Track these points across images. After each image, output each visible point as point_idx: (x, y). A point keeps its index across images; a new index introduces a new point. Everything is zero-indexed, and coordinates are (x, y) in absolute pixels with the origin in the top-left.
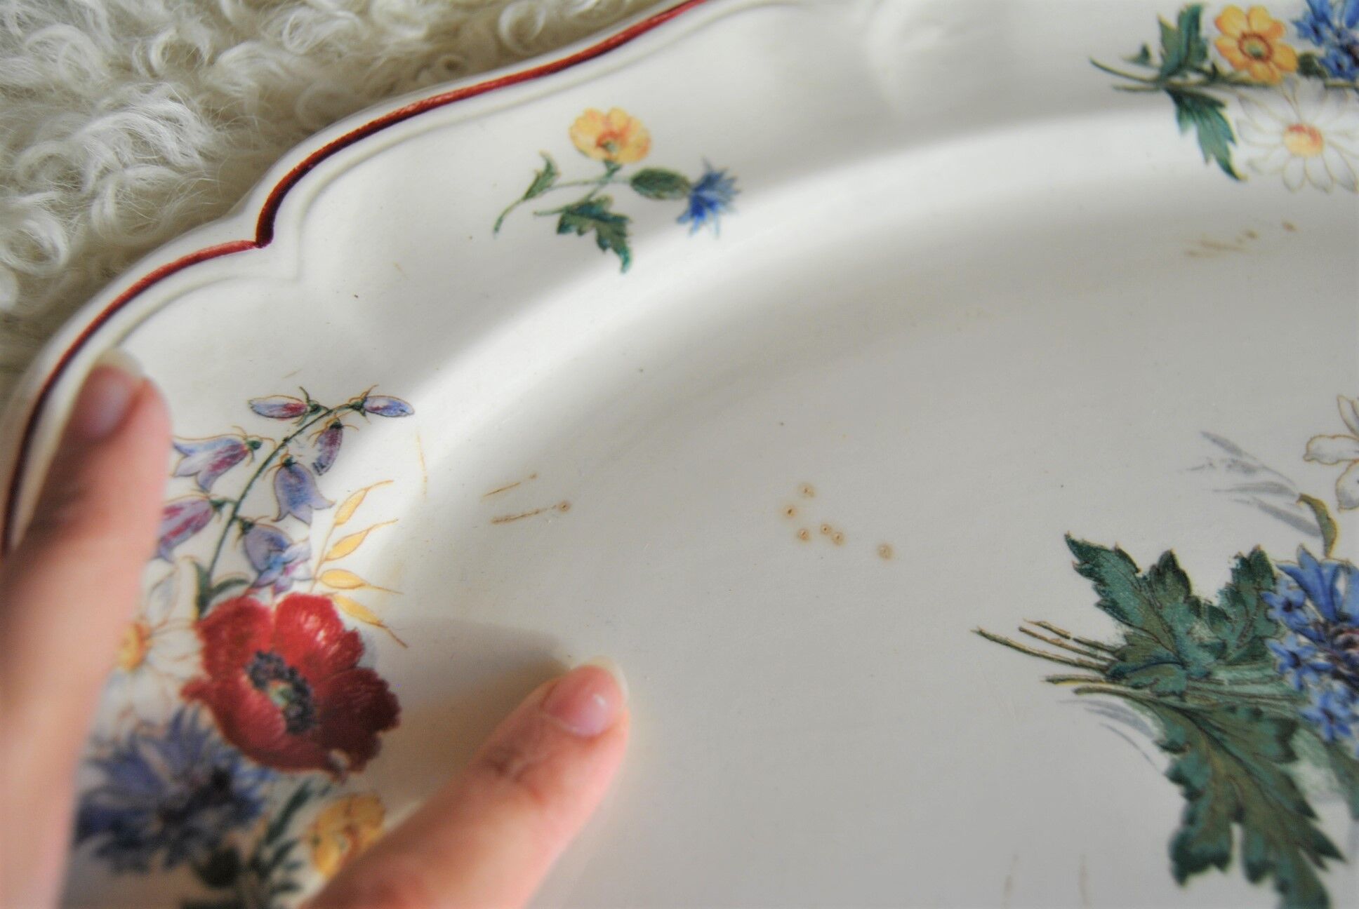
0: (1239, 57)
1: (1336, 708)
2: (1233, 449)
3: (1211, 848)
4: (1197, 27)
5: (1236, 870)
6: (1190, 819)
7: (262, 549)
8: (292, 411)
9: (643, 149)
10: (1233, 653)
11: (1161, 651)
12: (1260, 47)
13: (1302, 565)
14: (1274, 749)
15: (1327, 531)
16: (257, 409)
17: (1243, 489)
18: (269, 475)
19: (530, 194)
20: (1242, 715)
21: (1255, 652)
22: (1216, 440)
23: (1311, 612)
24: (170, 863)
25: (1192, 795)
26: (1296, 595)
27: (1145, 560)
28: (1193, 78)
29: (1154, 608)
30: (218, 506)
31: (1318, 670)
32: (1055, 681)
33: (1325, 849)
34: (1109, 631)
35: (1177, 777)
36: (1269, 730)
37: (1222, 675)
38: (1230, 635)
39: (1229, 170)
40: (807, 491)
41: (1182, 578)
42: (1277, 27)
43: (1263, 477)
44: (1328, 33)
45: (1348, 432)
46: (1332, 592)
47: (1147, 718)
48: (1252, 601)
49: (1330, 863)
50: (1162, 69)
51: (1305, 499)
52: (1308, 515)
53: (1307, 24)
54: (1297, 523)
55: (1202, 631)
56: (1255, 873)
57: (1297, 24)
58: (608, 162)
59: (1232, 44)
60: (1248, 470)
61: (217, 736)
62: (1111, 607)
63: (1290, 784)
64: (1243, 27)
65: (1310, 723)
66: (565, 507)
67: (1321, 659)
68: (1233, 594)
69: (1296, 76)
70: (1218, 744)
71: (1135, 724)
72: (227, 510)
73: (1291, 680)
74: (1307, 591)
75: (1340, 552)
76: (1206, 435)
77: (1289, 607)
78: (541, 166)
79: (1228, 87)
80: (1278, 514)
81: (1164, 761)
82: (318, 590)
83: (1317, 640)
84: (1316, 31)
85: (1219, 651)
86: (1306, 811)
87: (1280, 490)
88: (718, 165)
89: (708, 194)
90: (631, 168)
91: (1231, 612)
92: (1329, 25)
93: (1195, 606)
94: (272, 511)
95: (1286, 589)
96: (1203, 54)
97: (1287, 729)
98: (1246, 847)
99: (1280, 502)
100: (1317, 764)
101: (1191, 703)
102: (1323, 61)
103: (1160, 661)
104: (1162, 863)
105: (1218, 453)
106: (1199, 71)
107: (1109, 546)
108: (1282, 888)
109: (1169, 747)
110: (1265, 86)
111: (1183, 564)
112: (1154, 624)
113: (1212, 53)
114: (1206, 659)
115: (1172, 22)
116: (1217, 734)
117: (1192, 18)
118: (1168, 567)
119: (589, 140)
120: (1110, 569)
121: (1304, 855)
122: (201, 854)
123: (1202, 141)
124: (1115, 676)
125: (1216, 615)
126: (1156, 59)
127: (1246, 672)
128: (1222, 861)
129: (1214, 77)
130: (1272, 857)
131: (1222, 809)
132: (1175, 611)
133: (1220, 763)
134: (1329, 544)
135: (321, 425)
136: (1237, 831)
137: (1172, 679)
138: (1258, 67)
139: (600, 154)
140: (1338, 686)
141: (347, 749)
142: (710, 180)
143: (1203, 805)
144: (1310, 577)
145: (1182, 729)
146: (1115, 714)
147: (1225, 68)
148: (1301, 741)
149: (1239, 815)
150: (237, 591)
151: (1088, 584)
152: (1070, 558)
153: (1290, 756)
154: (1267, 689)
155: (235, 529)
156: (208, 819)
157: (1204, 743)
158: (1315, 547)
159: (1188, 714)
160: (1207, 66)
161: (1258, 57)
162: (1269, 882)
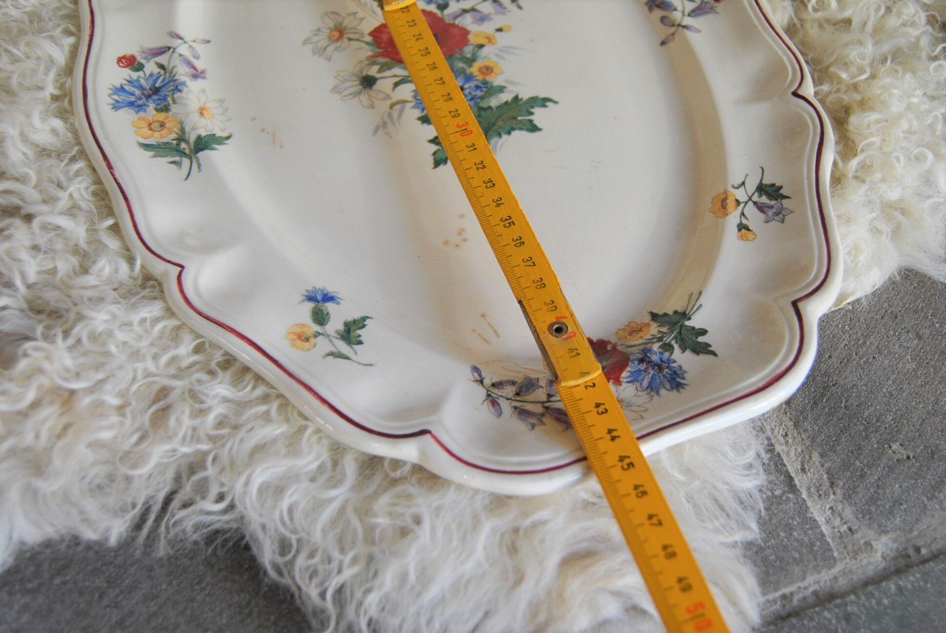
0: (165, 131)
2: (378, 128)
3: (528, 124)
4: (153, 145)
5: (531, 117)
6: (521, 129)
8: (494, 403)
9: (303, 325)
12: (156, 124)
13: (418, 108)
14: (489, 111)
15: (402, 102)
16: (500, 414)
18: (525, 398)
19: (347, 358)
20: (480, 119)
22: (375, 132)
24: (675, 361)
25: (513, 129)
27: (434, 147)
28: (184, 146)
30: (547, 408)
33: (516, 98)
35: (509, 133)
36: (483, 113)
39: (228, 138)
40: (446, 243)
41: (436, 138)
42: (142, 119)
43: (386, 119)
44: (140, 102)
47: (493, 141)
49: (520, 97)
50: (182, 156)
51: (391, 108)
52: (398, 107)
53: (136, 109)
54: (402, 110)
56: (532, 114)
57: (137, 112)
58: (315, 337)
59: (157, 134)
60: (385, 123)
61: (628, 369)
63: (498, 107)
64: (145, 130)
66: (474, 331)
69: (170, 113)
70: (494, 124)
71: (496, 144)
72: (547, 405)
75: (409, 99)
76: (374, 135)
78: (331, 358)
79: (187, 135)
80: (400, 115)
81: (505, 136)
84: (140, 106)
86: (506, 103)
87: (390, 115)
89: (319, 298)
90: (315, 327)
92: (135, 101)
94: (541, 389)
96: (167, 143)
97: (481, 109)
98: (524, 116)
99: (395, 114)
100: (490, 101)
102: (158, 105)
104: (537, 134)
105: (381, 131)
106: (178, 145)
107: (432, 157)
108: (533, 107)
109: (500, 135)
110: (181, 123)
111: (430, 138)
113: (165, 140)
115: (152, 153)
116: (490, 125)
117: (147, 147)
118: (434, 141)
119: (307, 344)
120: (441, 156)
121: (520, 103)
122: (667, 354)
126: (176, 159)
128: (531, 121)
129: (181, 139)
130: (525, 110)
131: (515, 122)
133: (500, 123)
134: (407, 101)
135: (496, 391)
136: (519, 118)
138: (169, 125)
139: (312, 340)
141: (606, 347)
142: (311, 298)
143: (514, 126)
144: (422, 106)
145: (493, 133)
147: (174, 136)
148: (484, 104)
149: (515, 118)
151: (449, 161)
152: (441, 167)
153: (490, 108)
155: (553, 399)
156: (655, 358)
157: (495, 128)
158: (409, 105)
159: (487, 133)
160: (175, 142)
161: (163, 125)
162: (532, 110)
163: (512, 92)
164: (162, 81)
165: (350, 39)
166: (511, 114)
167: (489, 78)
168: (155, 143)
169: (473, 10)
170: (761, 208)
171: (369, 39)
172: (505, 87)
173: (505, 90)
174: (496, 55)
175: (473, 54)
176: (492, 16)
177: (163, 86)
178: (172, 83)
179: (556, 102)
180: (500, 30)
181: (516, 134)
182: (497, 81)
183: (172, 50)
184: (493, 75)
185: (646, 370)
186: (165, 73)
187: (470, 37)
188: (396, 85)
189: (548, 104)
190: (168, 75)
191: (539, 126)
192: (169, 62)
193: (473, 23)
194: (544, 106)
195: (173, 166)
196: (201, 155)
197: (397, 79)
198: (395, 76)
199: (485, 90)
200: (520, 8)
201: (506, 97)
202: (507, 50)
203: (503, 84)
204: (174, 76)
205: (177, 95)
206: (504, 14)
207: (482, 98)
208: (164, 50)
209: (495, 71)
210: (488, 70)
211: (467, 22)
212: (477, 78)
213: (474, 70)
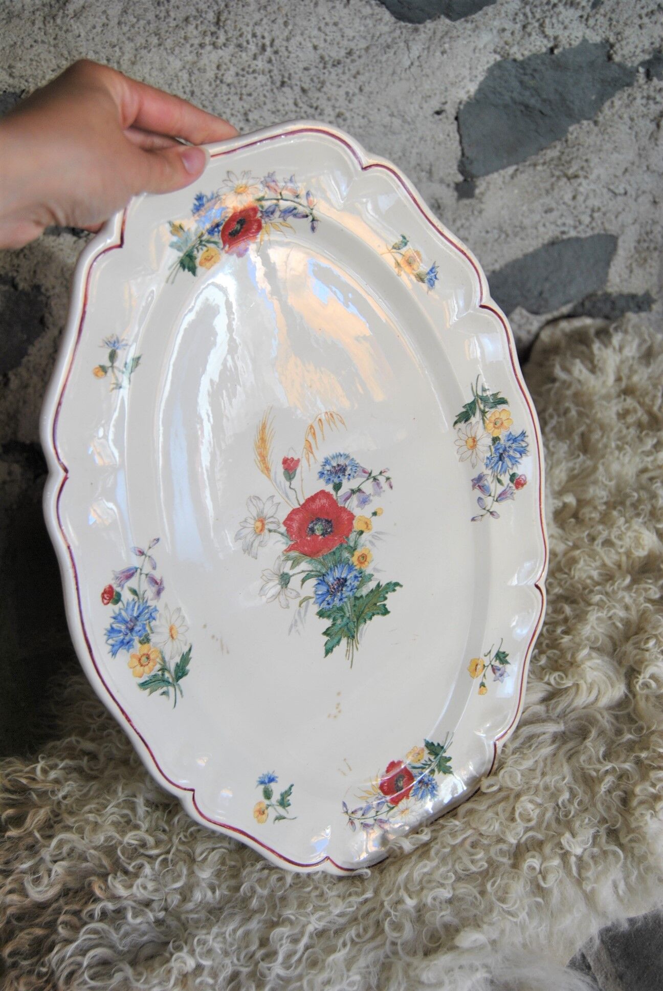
0: (151, 664)
1: (349, 589)
2: (291, 627)
4: (146, 682)
5: (385, 602)
6: (378, 614)
7: (380, 806)
8: (352, 823)
10: (343, 614)
11: (346, 629)
12: (144, 659)
13: (317, 603)
14: (361, 600)
15: (307, 599)
16: (355, 829)
17: (302, 621)
18: (366, 816)
19: (284, 818)
21: (341, 609)
22: (290, 631)
23: (329, 598)
25: (373, 615)
26: (325, 603)
27: (326, 638)
28: (167, 675)
29: (336, 634)
30: (375, 820)
31: (342, 594)
32: (357, 649)
33: (378, 586)
34: (344, 641)
35: (371, 619)
36: (357, 602)
37: (348, 615)
38: (338, 615)
39: (190, 650)
40: (329, 716)
41: (328, 629)
42: (133, 656)
43: (297, 617)
44: (127, 638)
45: (277, 600)
46: (322, 594)
47: (360, 628)
48: (329, 613)
50: (167, 686)
51: (300, 606)
52: (304, 604)
53: (127, 647)
54: (307, 606)
55: (339, 622)
56: (386, 598)
57: (128, 651)
58: (267, 808)
59: (146, 668)
60: (296, 621)
62: (338, 643)
63: (367, 595)
64: (139, 668)
65: (354, 593)
67: (339, 594)
68: (329, 617)
69: (151, 643)
70: (362, 612)
71: (362, 630)
72: (376, 818)
73: (345, 600)
74: (324, 600)
75: (312, 595)
76: (289, 634)
77: (329, 604)
78: (277, 821)
79: (167, 664)
80: (306, 611)
81: (368, 622)
82: (379, 791)
83: (335, 596)
84: (128, 643)
85: (342, 617)
86: (372, 591)
87: (299, 613)
88: (257, 783)
89: (266, 781)
90: (267, 802)
91: (333, 616)
92: (124, 639)
93: (333, 625)
94: (372, 810)
95: (324, 605)
96: (155, 676)
97: (356, 598)
98: (381, 601)
99: (303, 612)
100: (362, 591)
101: (355, 620)
102: (140, 636)
103: (348, 629)
105: (293, 630)
106: (163, 675)
107: (324, 648)
108: (387, 593)
109: (365, 621)
110: (161, 652)
111: (324, 630)
112: (340, 633)
113: (153, 673)
114: (345, 619)
115: (148, 690)
117: (143, 685)
118: (325, 633)
119: (264, 816)
120: (330, 645)
121: (380, 590)
123: (187, 664)
124: (353, 637)
125: (334, 619)
126: (165, 689)
127: (346, 610)
128: (384, 605)
129: (164, 669)
131: (375, 608)
132: (336, 629)
133: (366, 611)
134: (310, 598)
135: (353, 816)
136: (378, 604)
137: (351, 625)
138: (152, 657)
139: (266, 812)
140: (344, 589)
142: (262, 783)
144: (320, 600)
145: (361, 620)
146: (361, 634)
147: (158, 667)
148: (358, 595)
149: (375, 604)
150: (389, 804)
151: (334, 649)
152: (330, 655)
154: (349, 604)
155: (378, 813)
158: (312, 601)
159: (358, 619)
160: (160, 673)
161: (148, 658)
162: (387, 595)
163: (376, 579)
164: (138, 609)
165: (270, 531)
166: (374, 601)
167: (363, 569)
168: (147, 679)
169: (359, 490)
170: (494, 669)
171: (283, 529)
172: (373, 575)
173: (372, 578)
174: (371, 542)
175: (355, 542)
176: (371, 498)
177: (140, 614)
178: (146, 611)
179: (401, 586)
180: (375, 514)
181: (375, 618)
182: (368, 570)
183: (139, 571)
184: (366, 563)
185: (421, 788)
186: (139, 599)
187: (355, 522)
188: (304, 581)
189: (397, 588)
190: (141, 601)
191: (389, 610)
192: (139, 586)
193: (358, 506)
194: (394, 590)
195: (164, 696)
196: (181, 682)
197: (304, 575)
198: (303, 571)
199: (360, 579)
200: (391, 487)
201: (372, 585)
202: (377, 536)
203: (372, 572)
204: (147, 602)
205: (153, 623)
206: (379, 494)
207: (357, 588)
208: (132, 571)
209: (368, 559)
210: (364, 558)
211: (352, 505)
212: (356, 568)
213: (354, 560)
